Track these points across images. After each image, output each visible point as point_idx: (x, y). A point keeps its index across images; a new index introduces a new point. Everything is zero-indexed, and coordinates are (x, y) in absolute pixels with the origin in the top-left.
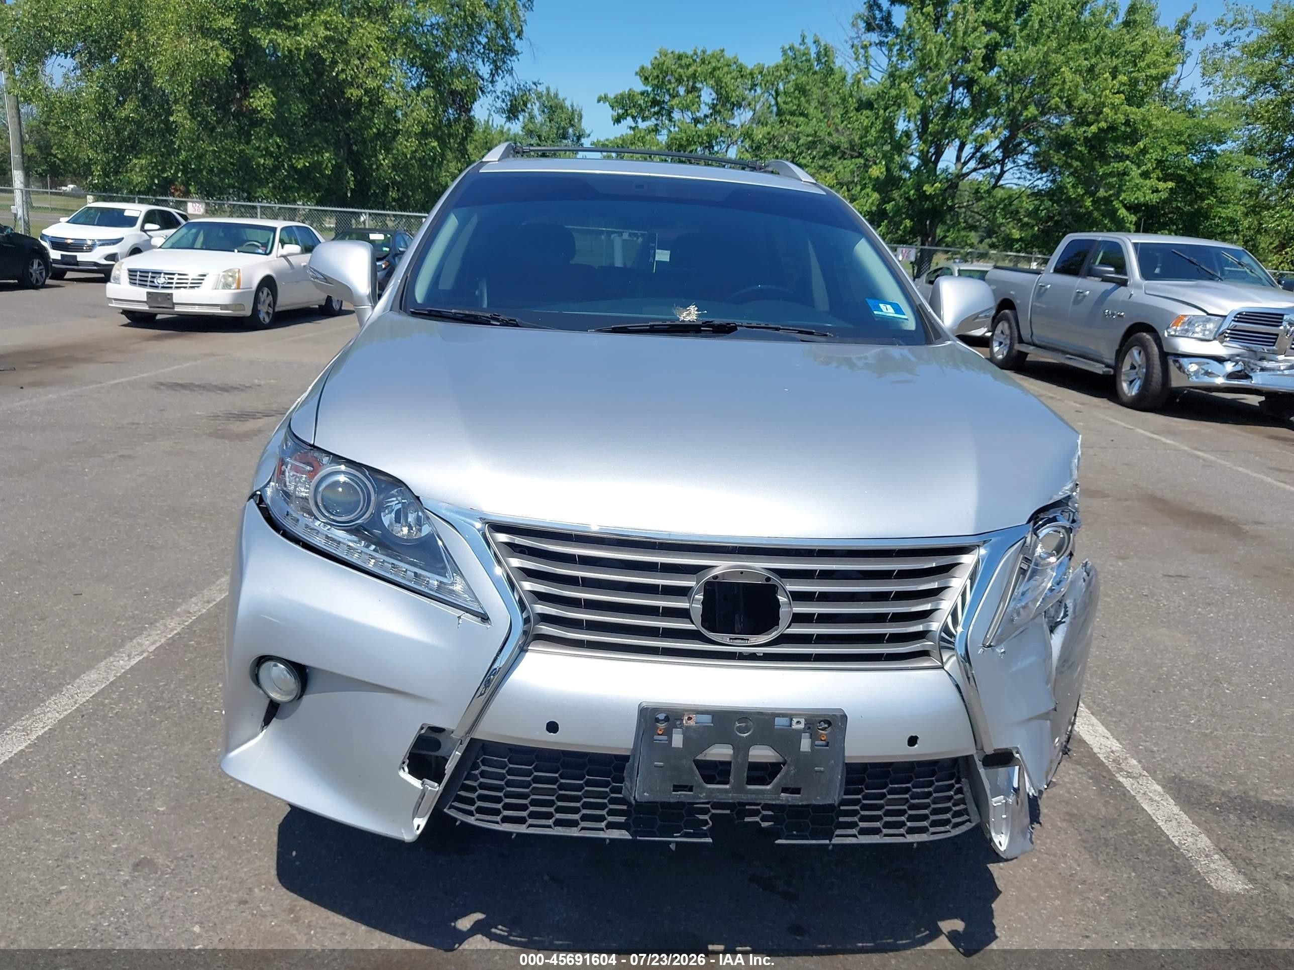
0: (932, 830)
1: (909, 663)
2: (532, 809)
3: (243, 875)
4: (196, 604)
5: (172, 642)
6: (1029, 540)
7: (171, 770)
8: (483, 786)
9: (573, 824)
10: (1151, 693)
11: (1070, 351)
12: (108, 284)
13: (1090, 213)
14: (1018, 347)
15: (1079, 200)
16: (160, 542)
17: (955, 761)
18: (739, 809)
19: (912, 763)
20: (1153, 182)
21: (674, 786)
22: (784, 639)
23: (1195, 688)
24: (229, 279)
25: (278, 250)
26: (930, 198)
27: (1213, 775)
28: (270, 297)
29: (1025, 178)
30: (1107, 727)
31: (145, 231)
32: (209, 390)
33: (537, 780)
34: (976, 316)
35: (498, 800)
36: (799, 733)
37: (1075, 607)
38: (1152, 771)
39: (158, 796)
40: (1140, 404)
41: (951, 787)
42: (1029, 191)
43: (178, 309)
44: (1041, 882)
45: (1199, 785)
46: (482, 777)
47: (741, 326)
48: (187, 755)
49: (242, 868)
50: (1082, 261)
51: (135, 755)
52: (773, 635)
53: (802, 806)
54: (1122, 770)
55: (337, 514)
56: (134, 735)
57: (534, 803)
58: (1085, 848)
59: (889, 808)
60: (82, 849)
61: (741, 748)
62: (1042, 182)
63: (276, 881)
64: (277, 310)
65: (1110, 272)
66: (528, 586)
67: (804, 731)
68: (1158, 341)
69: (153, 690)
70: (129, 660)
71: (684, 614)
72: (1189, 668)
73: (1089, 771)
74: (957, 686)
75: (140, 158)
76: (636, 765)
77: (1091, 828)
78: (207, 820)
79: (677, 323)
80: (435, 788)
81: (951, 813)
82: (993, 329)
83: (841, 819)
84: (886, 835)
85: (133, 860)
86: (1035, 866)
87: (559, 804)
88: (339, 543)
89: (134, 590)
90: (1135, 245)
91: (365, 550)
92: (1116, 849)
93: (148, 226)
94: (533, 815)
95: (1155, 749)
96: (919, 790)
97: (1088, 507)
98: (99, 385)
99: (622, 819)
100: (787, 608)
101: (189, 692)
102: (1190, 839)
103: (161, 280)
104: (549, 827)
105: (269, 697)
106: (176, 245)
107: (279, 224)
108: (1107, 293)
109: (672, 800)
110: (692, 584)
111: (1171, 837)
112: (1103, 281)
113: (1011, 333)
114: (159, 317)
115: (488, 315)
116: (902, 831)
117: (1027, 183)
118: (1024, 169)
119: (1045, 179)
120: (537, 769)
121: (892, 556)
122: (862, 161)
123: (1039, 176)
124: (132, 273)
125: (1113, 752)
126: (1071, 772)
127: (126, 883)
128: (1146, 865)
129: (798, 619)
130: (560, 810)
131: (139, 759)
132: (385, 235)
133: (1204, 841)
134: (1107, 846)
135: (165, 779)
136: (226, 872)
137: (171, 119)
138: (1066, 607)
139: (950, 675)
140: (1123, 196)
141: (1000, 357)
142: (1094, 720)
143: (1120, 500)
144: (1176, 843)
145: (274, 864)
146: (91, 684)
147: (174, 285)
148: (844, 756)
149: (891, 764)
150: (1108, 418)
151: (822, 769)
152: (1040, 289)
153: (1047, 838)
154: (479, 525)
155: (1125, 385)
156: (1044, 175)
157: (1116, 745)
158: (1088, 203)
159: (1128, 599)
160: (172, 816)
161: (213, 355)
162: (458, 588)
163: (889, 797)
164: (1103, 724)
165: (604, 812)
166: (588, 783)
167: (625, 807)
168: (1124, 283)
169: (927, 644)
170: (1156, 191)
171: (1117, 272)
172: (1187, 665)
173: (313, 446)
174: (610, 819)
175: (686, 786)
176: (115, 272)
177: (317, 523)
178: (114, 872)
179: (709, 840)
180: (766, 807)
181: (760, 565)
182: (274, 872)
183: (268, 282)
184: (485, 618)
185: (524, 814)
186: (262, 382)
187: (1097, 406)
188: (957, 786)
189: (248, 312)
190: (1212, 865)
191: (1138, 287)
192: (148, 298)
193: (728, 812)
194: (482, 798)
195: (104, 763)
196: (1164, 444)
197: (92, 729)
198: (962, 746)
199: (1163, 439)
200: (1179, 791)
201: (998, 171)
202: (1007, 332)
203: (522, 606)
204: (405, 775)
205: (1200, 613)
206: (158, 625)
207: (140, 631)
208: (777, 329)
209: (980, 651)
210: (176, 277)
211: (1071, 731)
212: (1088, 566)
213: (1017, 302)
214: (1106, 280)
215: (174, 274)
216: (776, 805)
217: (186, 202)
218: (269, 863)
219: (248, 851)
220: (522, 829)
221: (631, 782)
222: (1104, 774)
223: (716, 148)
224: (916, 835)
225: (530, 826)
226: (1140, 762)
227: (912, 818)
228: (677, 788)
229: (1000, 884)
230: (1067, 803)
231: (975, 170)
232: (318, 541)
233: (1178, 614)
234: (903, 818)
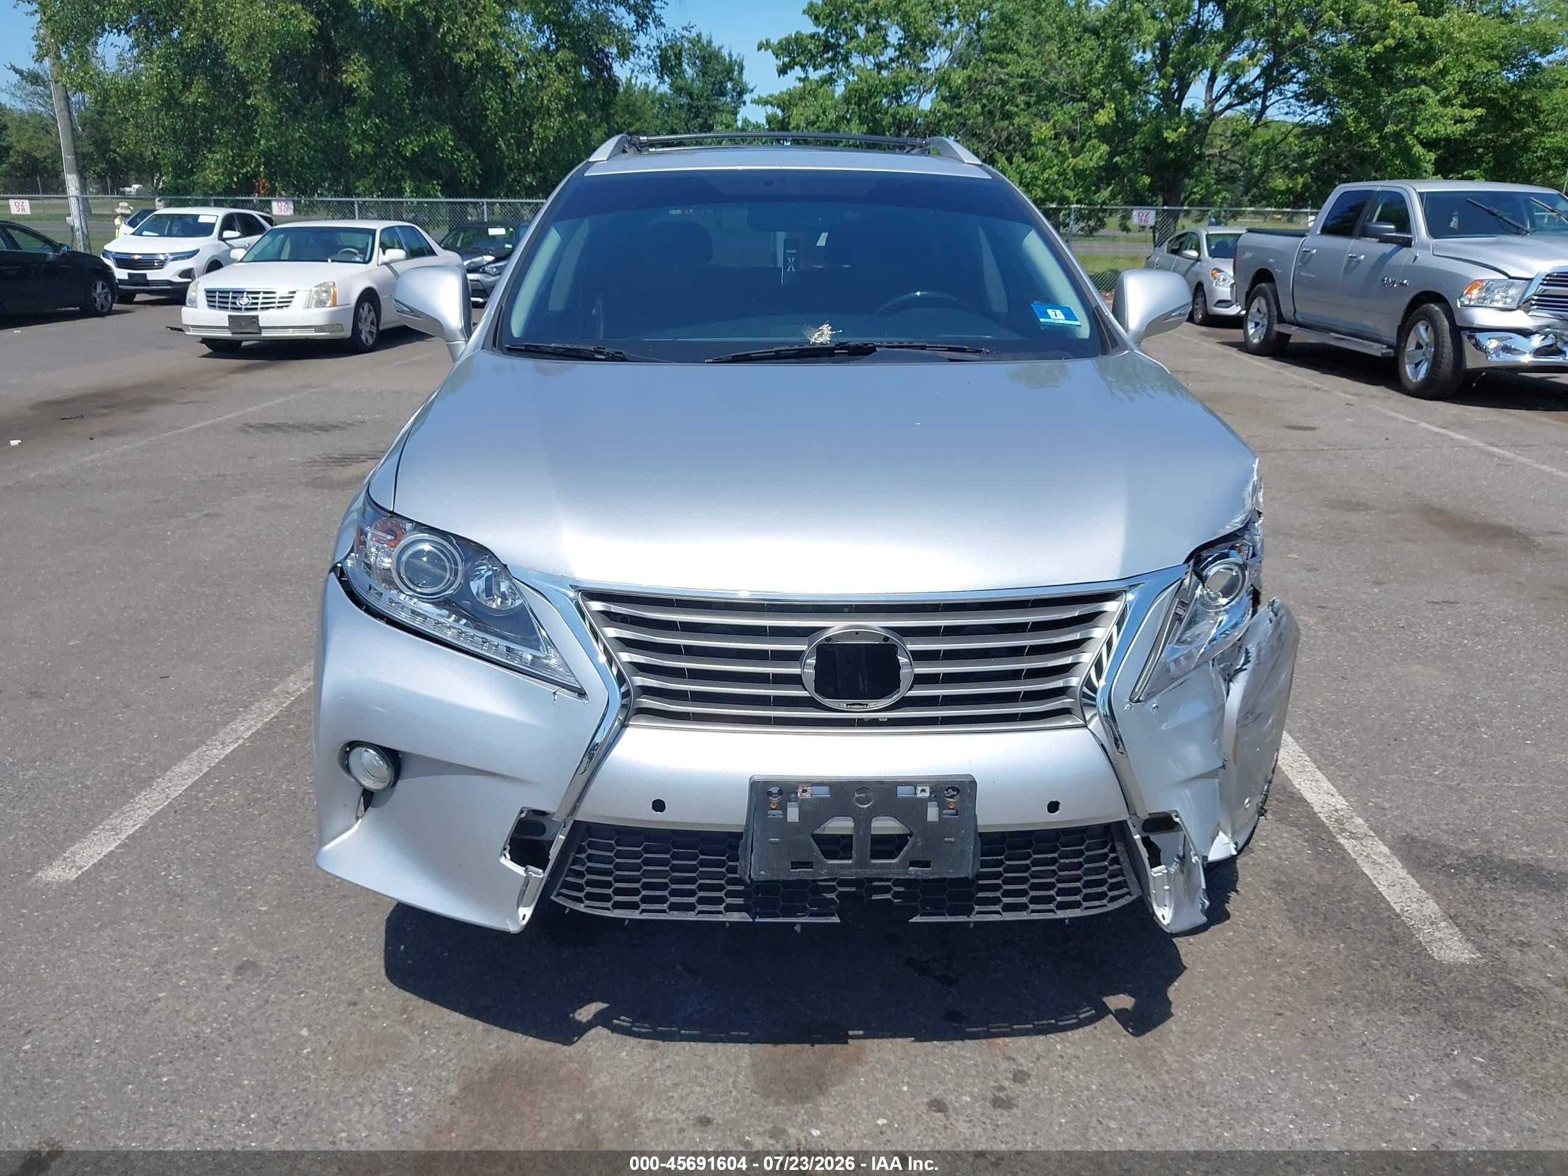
0: (1085, 904)
1: (1046, 723)
2: (644, 893)
3: (351, 976)
4: (295, 683)
5: (269, 726)
6: (1187, 582)
7: (272, 867)
8: (590, 871)
9: (690, 907)
10: (1392, 742)
11: (1339, 329)
12: (184, 309)
13: (1377, 154)
14: (1277, 328)
15: (1362, 136)
16: (253, 613)
17: (1107, 827)
18: (865, 885)
19: (1057, 830)
20: (1457, 110)
21: (793, 863)
22: (906, 702)
23: (1447, 734)
24: (324, 295)
25: (379, 257)
26: (1171, 146)
27: (1453, 833)
28: (373, 313)
29: (1294, 113)
30: (1333, 782)
31: (224, 240)
32: (305, 430)
33: (647, 862)
34: (1167, 316)
35: (608, 885)
36: (924, 802)
37: (1259, 651)
38: (1380, 832)
39: (259, 895)
40: (1428, 391)
41: (1104, 856)
42: (1298, 130)
43: (265, 334)
44: (1235, 957)
45: (1434, 845)
46: (590, 861)
47: (880, 346)
48: (289, 851)
49: (351, 968)
50: (1358, 215)
51: (234, 852)
52: (895, 698)
53: (934, 880)
54: (1345, 830)
55: (424, 586)
56: (231, 831)
57: (646, 886)
58: (1290, 918)
59: (1036, 881)
60: (181, 953)
61: (863, 820)
62: (1318, 116)
63: (387, 981)
64: (381, 328)
65: (1390, 231)
66: (625, 657)
67: (930, 799)
68: (1450, 314)
69: (250, 781)
70: (223, 748)
71: (796, 680)
72: (1442, 711)
73: (1306, 832)
74: (1102, 745)
75: (214, 152)
76: (750, 842)
77: (1299, 897)
78: (312, 918)
79: (806, 346)
80: (539, 875)
81: (1107, 885)
82: (1247, 307)
83: (980, 895)
84: (1033, 911)
85: (235, 963)
86: (1230, 940)
87: (673, 886)
88: (426, 617)
89: (225, 670)
90: (1421, 195)
91: (456, 625)
92: (1326, 918)
93: (227, 234)
94: (645, 899)
95: (1388, 805)
96: (1067, 861)
97: (1345, 523)
98: (179, 431)
99: (740, 901)
100: (908, 669)
101: (289, 781)
102: (1415, 906)
103: (244, 301)
104: (664, 911)
105: (361, 785)
106: (260, 258)
107: (378, 226)
108: (1385, 257)
109: (791, 878)
110: (804, 647)
111: (1392, 904)
112: (1381, 241)
113: (1269, 311)
114: (244, 344)
115: (592, 348)
116: (1052, 906)
117: (1297, 119)
118: (1292, 101)
119: (1320, 113)
120: (647, 850)
121: (1027, 607)
122: (1086, 105)
123: (1312, 109)
124: (210, 293)
125: (1336, 811)
126: (1285, 835)
127: (228, 988)
128: (1359, 935)
129: (920, 680)
130: (674, 893)
131: (238, 856)
132: (507, 229)
133: (1432, 907)
134: (1315, 915)
135: (266, 877)
136: (334, 973)
137: (249, 102)
138: (1247, 652)
139: (1093, 734)
140: (1417, 129)
141: (1256, 341)
142: (1319, 775)
143: (1386, 512)
144: (1398, 910)
145: (382, 963)
146: (184, 776)
147: (259, 306)
148: (976, 826)
149: (1033, 832)
150: (1385, 411)
151: (952, 839)
152: (1304, 256)
153: (1247, 909)
154: (572, 594)
155: (1408, 369)
156: (1319, 107)
157: (1341, 803)
158: (1374, 141)
159: (1379, 632)
160: (276, 916)
161: (307, 387)
162: (553, 662)
163: (1033, 869)
164: (1329, 780)
165: (722, 894)
166: (703, 863)
167: (742, 888)
168: (1407, 243)
169: (1066, 702)
170: (1462, 121)
171: (1398, 230)
172: (1441, 707)
173: (392, 513)
174: (729, 901)
175: (808, 863)
176: (190, 294)
177: (402, 597)
178: (215, 978)
179: (836, 920)
180: (897, 882)
181: (876, 624)
182: (383, 971)
183: (369, 296)
184: (582, 694)
185: (637, 899)
186: (367, 418)
187: (1373, 397)
188: (1112, 855)
189: (347, 333)
190: (1437, 934)
191: (1425, 247)
192: (230, 322)
193: (854, 889)
194: (590, 883)
195: (198, 862)
196: (1452, 439)
197: (186, 825)
198: (1112, 811)
199: (1452, 434)
200: (1410, 852)
201: (1259, 106)
202: (1264, 309)
203: (621, 679)
204: (507, 862)
205: (1465, 645)
206: (253, 707)
207: (234, 716)
208: (923, 348)
209: (1127, 706)
210: (261, 295)
211: (1268, 790)
212: (1276, 605)
213: (1277, 272)
214: (1384, 240)
215: (259, 293)
216: (908, 880)
217: (270, 202)
218: (377, 962)
219: (357, 951)
220: (635, 915)
221: (745, 860)
222: (1324, 836)
223: (905, 99)
224: (1068, 911)
225: (644, 911)
226: (1367, 821)
227: (1061, 893)
228: (795, 865)
229: (1185, 960)
230: (1275, 870)
231: (1230, 106)
232: (403, 617)
233: (1438, 648)
234: (1052, 892)
